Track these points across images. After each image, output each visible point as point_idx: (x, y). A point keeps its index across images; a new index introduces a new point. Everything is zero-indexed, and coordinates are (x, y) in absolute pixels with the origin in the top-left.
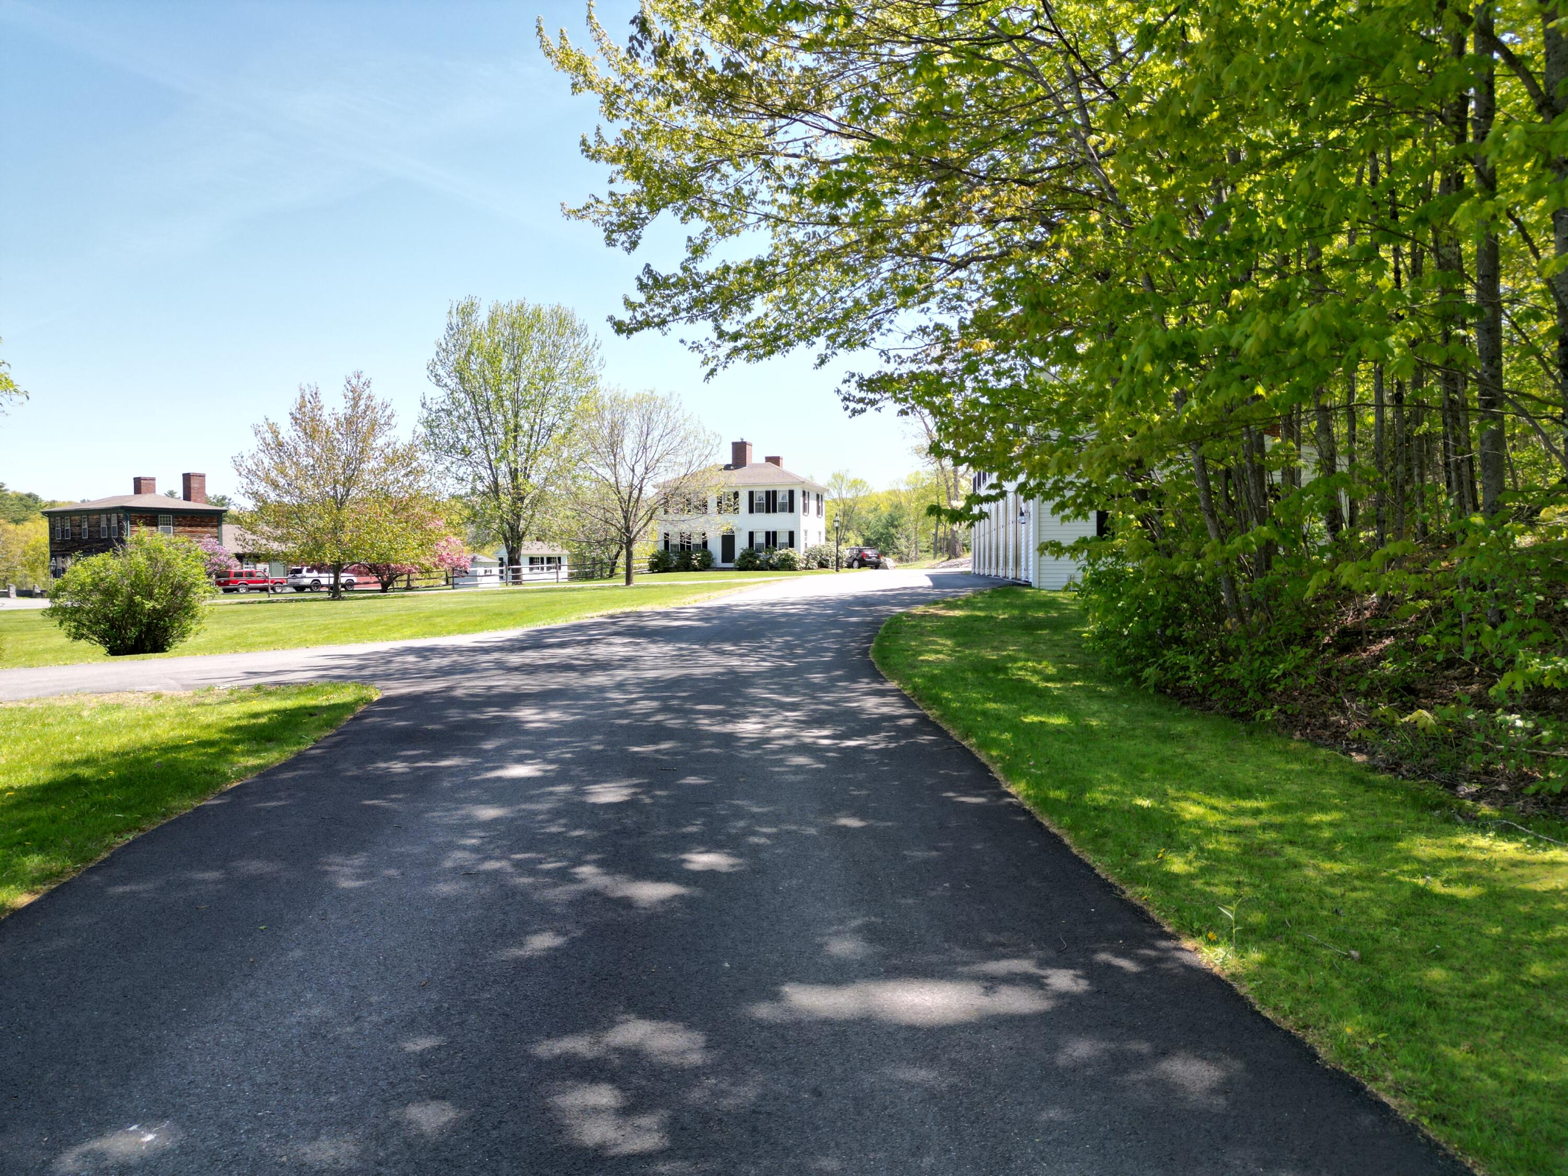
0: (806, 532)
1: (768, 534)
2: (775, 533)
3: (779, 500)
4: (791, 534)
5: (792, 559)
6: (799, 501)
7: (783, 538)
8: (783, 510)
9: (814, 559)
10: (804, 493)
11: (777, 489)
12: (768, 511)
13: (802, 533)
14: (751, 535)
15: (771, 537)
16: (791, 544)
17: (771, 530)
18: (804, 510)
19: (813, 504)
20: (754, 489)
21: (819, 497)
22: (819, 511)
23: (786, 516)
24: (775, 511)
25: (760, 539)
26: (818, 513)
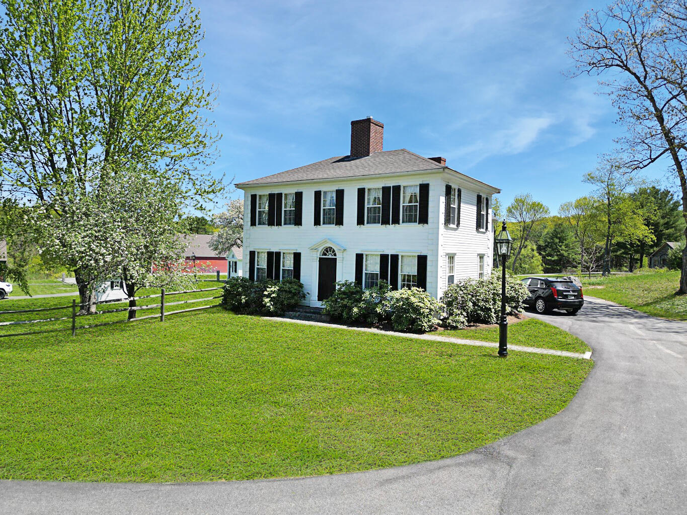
0: (451, 258)
1: (384, 258)
2: (395, 258)
3: (404, 202)
4: (422, 261)
5: (416, 310)
6: (438, 204)
7: (408, 268)
8: (410, 220)
9: (463, 307)
10: (449, 190)
11: (402, 182)
12: (385, 222)
13: (443, 262)
14: (359, 258)
15: (390, 263)
16: (421, 280)
17: (390, 252)
18: (448, 221)
19: (468, 212)
20: (367, 185)
21: (481, 202)
22: (480, 223)
23: (415, 228)
24: (396, 221)
25: (373, 266)
26: (479, 225)
